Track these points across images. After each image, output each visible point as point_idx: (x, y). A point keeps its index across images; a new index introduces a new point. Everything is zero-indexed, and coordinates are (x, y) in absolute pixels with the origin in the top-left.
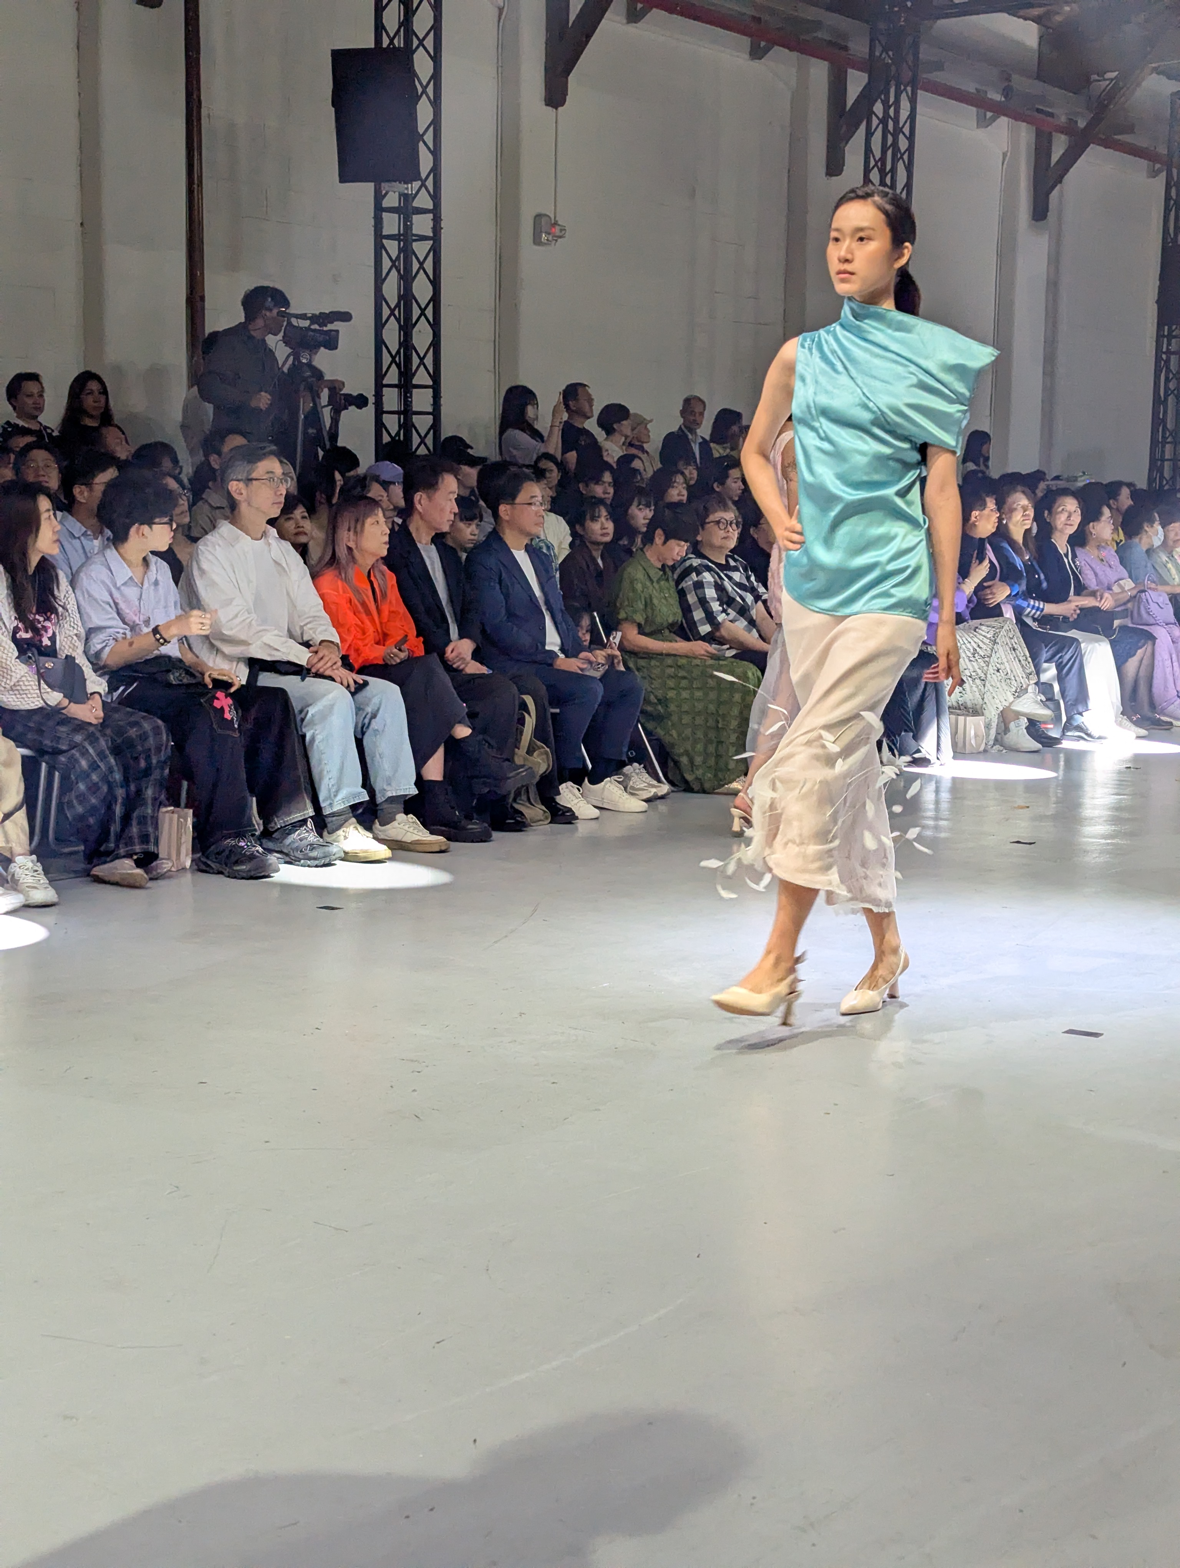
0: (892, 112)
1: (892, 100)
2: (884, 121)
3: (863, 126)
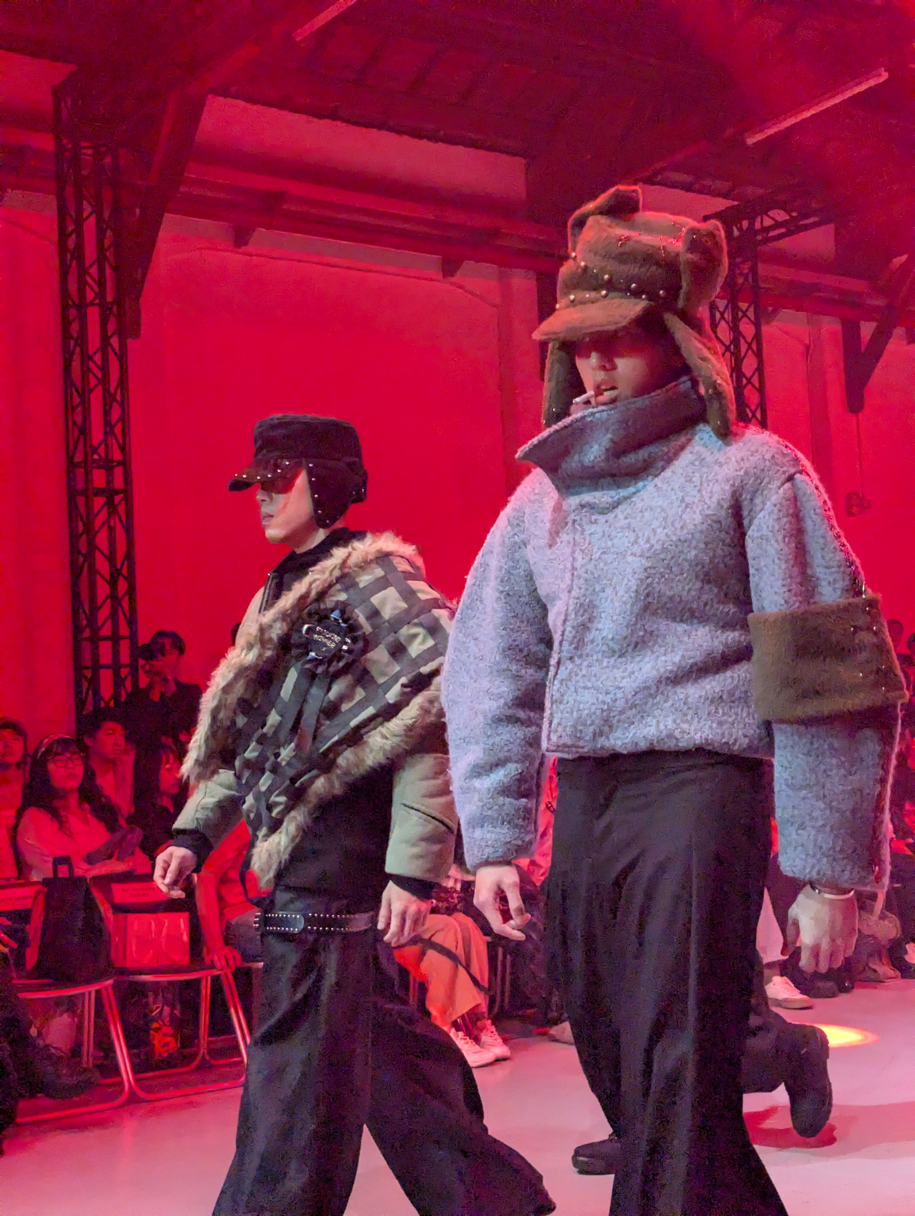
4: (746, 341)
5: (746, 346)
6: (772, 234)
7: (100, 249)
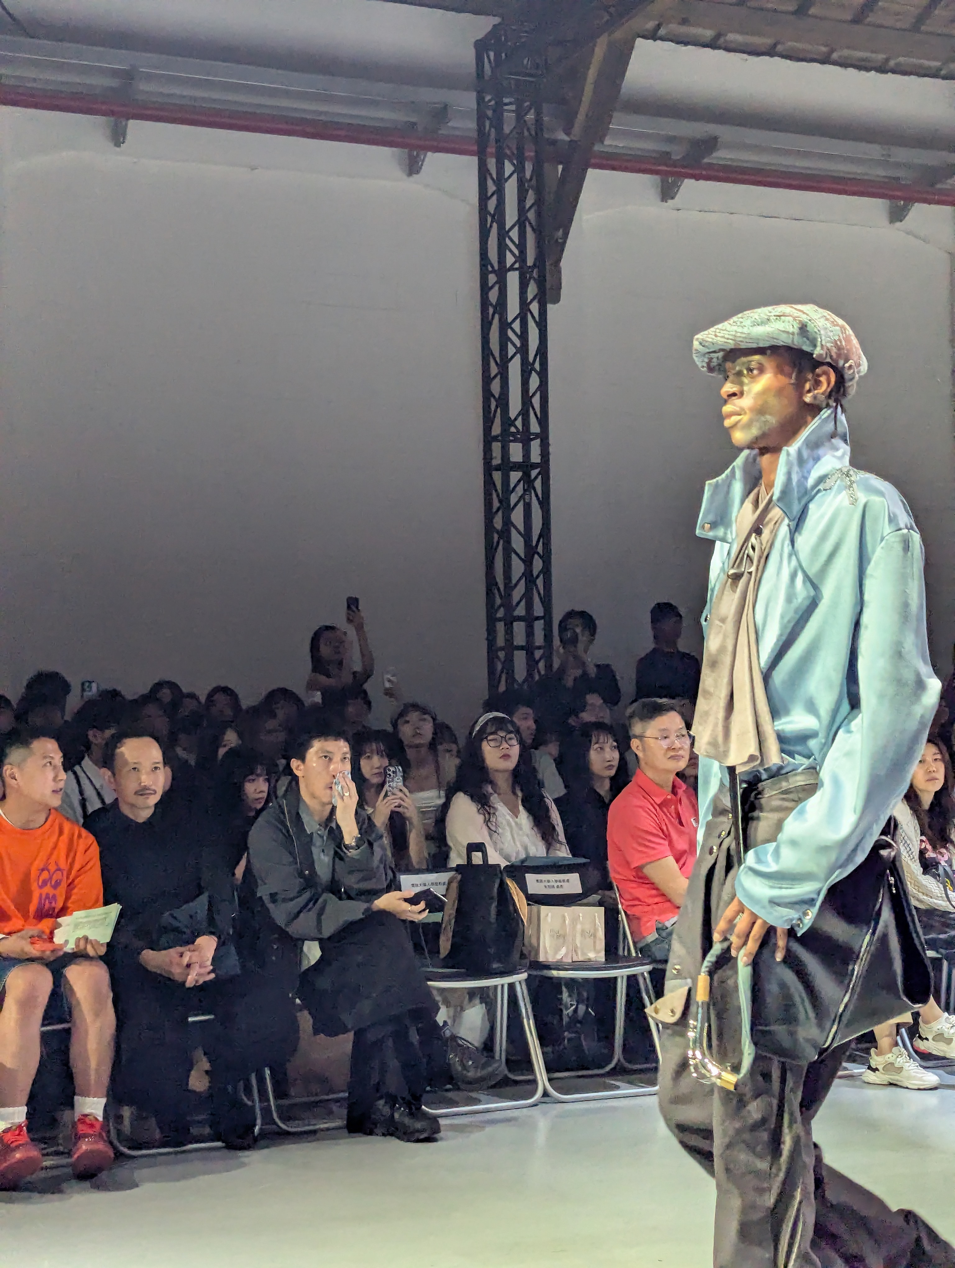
7: (522, 210)
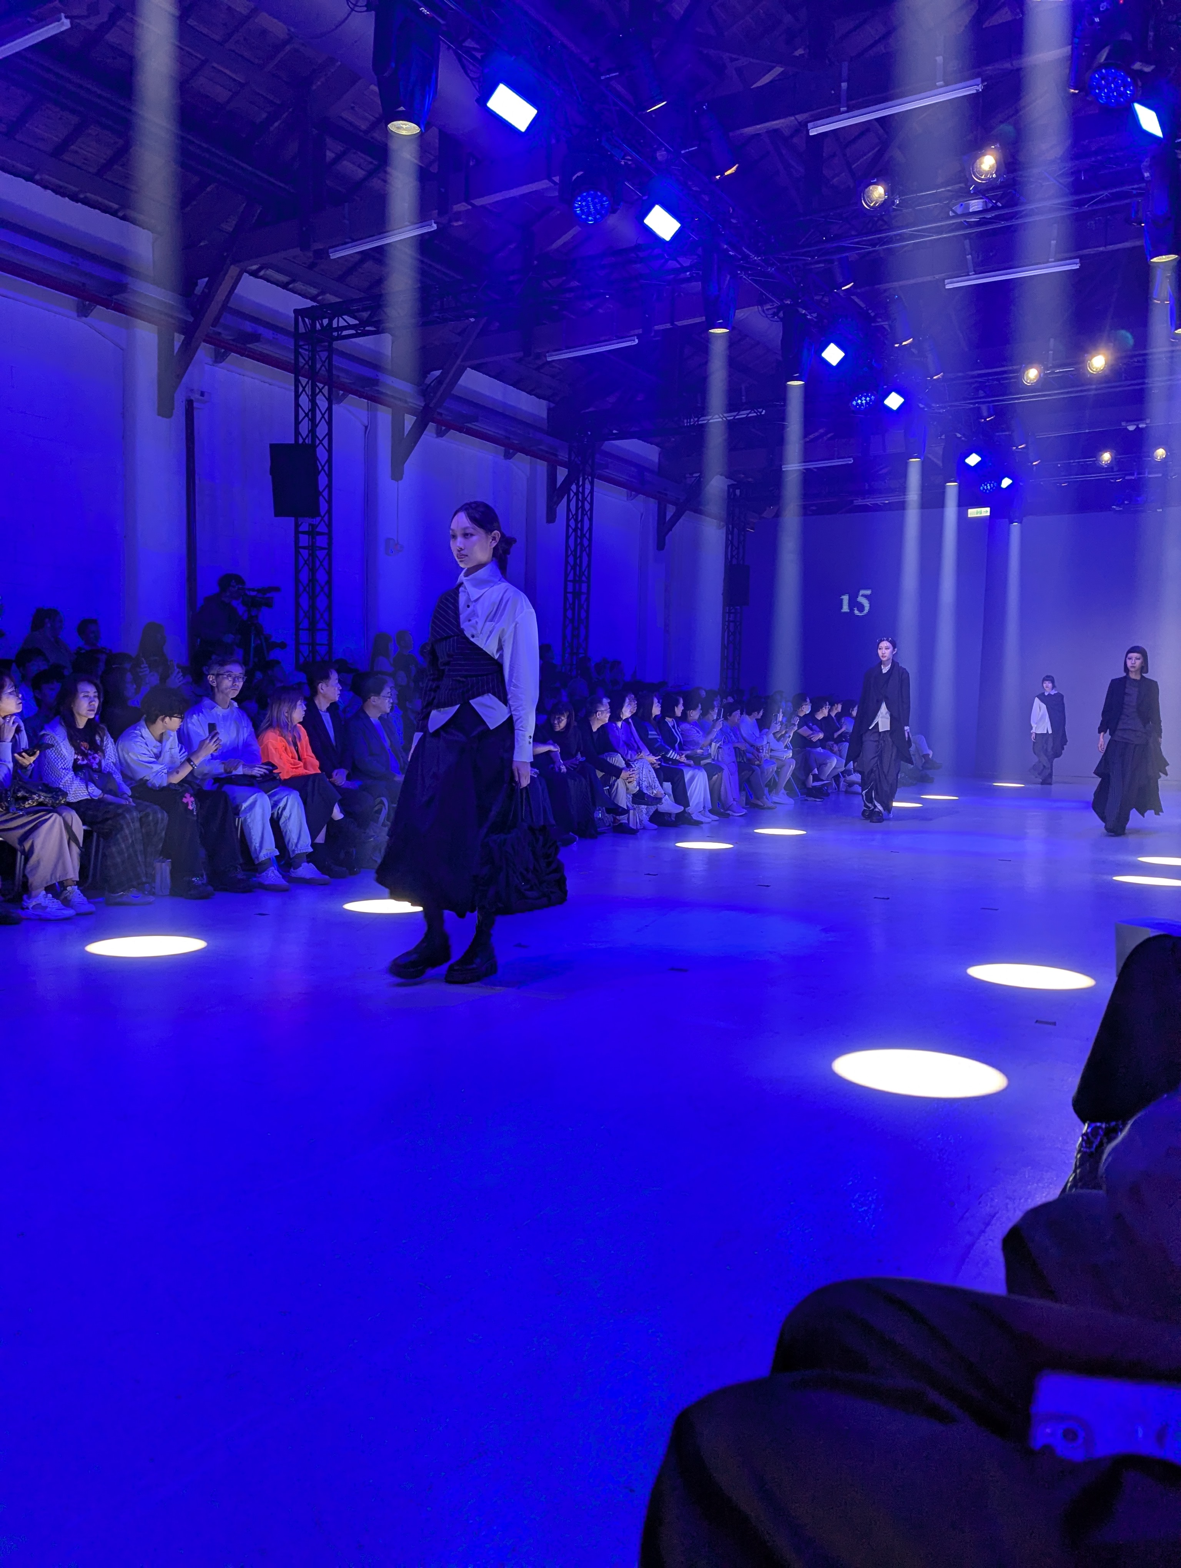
0: (581, 489)
1: (581, 483)
2: (576, 494)
3: (566, 497)
4: (321, 412)
5: (321, 416)
6: (345, 333)
